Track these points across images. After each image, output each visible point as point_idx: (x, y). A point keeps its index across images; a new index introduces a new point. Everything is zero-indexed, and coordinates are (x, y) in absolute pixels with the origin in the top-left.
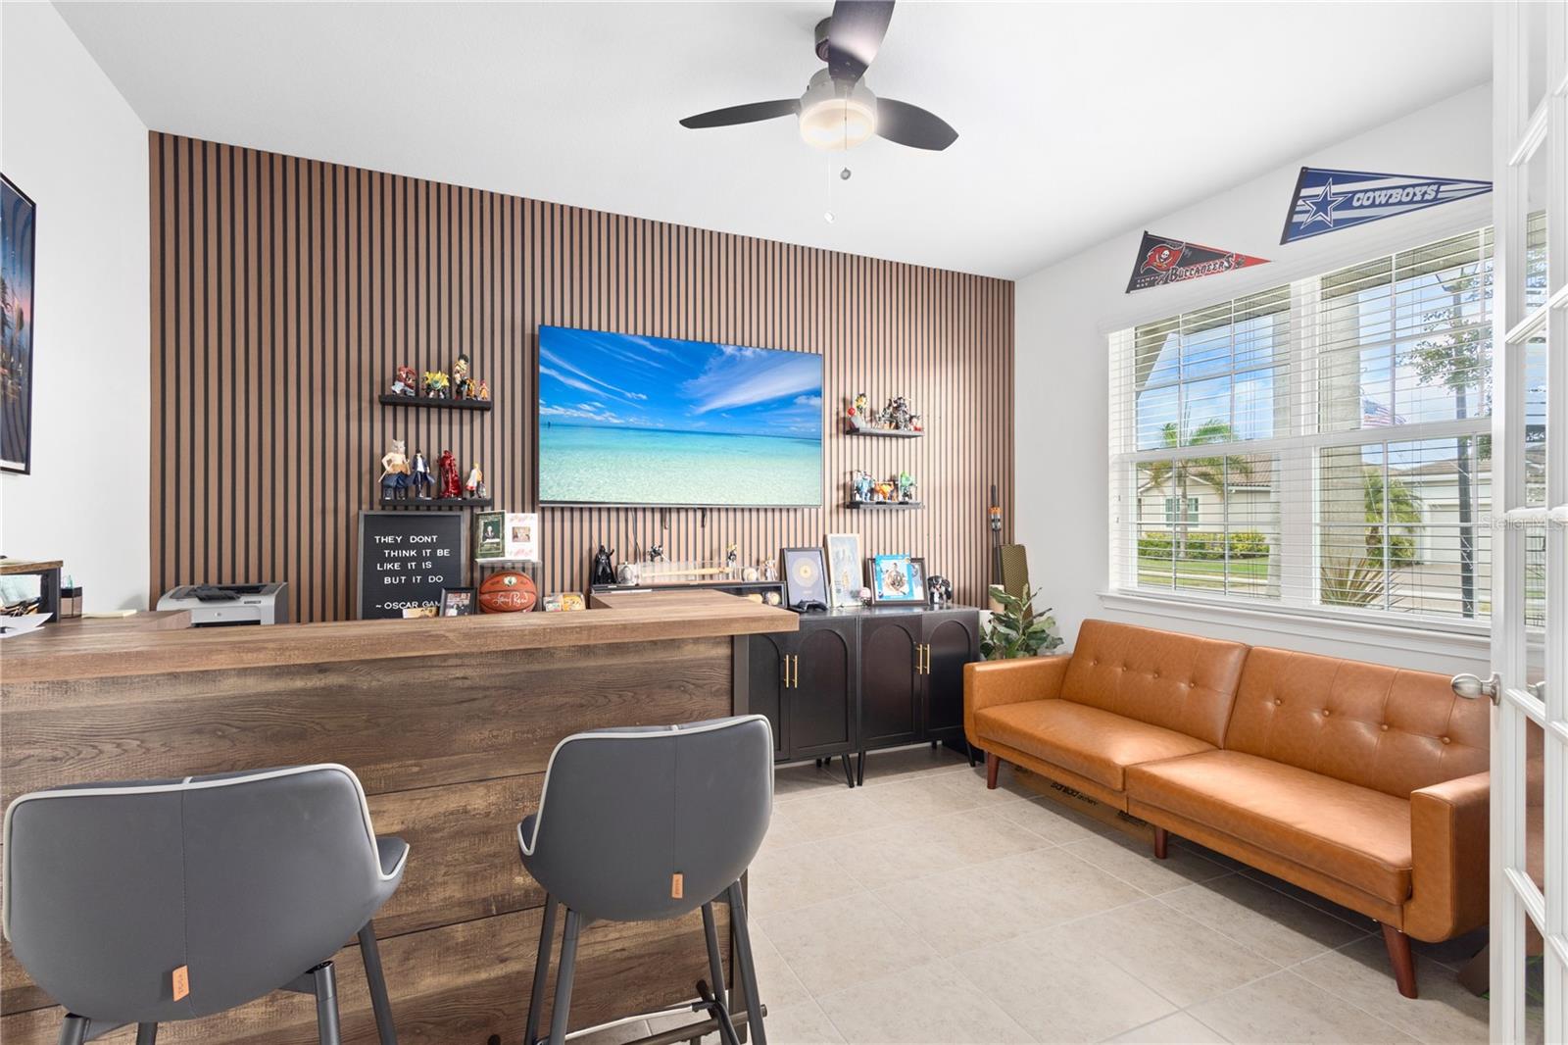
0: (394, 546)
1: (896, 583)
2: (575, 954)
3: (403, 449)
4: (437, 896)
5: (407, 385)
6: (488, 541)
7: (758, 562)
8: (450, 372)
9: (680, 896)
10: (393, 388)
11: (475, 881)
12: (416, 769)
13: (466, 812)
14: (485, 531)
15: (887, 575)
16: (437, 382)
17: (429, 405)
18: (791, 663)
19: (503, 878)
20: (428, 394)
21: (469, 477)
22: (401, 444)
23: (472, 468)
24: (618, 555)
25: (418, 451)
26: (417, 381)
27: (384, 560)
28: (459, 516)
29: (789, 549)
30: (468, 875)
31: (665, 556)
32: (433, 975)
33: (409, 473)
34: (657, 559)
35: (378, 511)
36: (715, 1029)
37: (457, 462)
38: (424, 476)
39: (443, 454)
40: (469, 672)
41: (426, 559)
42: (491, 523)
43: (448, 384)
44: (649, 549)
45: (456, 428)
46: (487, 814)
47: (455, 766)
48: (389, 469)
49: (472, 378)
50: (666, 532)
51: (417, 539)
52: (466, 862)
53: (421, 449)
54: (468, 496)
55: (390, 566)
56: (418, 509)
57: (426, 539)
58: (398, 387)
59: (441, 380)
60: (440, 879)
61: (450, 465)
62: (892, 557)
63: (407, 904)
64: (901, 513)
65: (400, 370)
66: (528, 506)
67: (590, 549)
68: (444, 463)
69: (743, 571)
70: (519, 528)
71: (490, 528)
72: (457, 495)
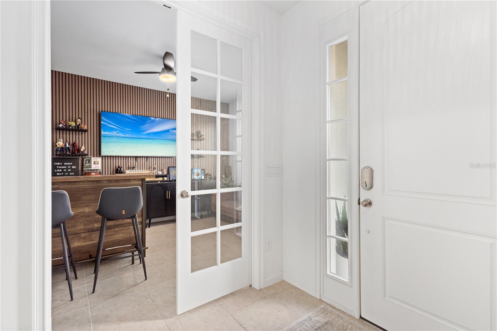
0: (60, 165)
1: (198, 175)
2: (106, 224)
3: (62, 141)
4: (78, 228)
5: (63, 125)
6: (87, 164)
7: (162, 170)
8: (76, 122)
9: (124, 214)
10: (59, 126)
11: (86, 225)
12: (73, 204)
13: (84, 212)
14: (86, 162)
15: (195, 173)
16: (72, 125)
17: (69, 130)
18: (168, 193)
19: (92, 225)
20: (69, 127)
21: (81, 148)
22: (62, 140)
23: (82, 146)
24: (123, 168)
25: (66, 142)
26: (66, 124)
27: (57, 169)
28: (78, 158)
29: (170, 167)
30: (85, 224)
31: (136, 168)
32: (78, 243)
33: (64, 147)
34: (134, 169)
35: (55, 157)
36: (137, 251)
37: (78, 145)
38: (68, 148)
39: (74, 142)
40: (85, 185)
41: (69, 169)
42: (88, 160)
43: (75, 125)
44: (132, 167)
45: (77, 136)
46: (89, 213)
47: (82, 203)
48: (58, 146)
49: (82, 123)
50: (137, 163)
51: (66, 164)
52: (84, 222)
53: (67, 141)
54: (81, 153)
55: (58, 170)
56: (66, 156)
57: (69, 164)
58: (61, 126)
59: (73, 124)
60: (79, 225)
61: (76, 145)
62: (197, 169)
63: (72, 229)
64: (200, 159)
65: (61, 121)
66: (98, 156)
67: (116, 167)
68: (74, 145)
69: (157, 172)
70: (96, 161)
71: (87, 161)
72: (78, 153)
